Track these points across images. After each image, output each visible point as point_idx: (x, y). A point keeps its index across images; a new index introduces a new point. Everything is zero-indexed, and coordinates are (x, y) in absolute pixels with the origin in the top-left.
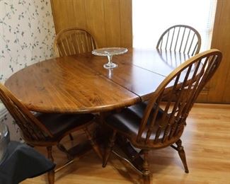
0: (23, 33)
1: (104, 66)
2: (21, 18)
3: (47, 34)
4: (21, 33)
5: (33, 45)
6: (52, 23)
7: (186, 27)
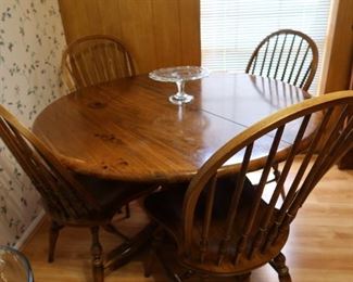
0: (11, 46)
1: (171, 99)
2: (7, 18)
3: (53, 46)
4: (7, 45)
5: (29, 67)
6: (60, 28)
7: (296, 33)
